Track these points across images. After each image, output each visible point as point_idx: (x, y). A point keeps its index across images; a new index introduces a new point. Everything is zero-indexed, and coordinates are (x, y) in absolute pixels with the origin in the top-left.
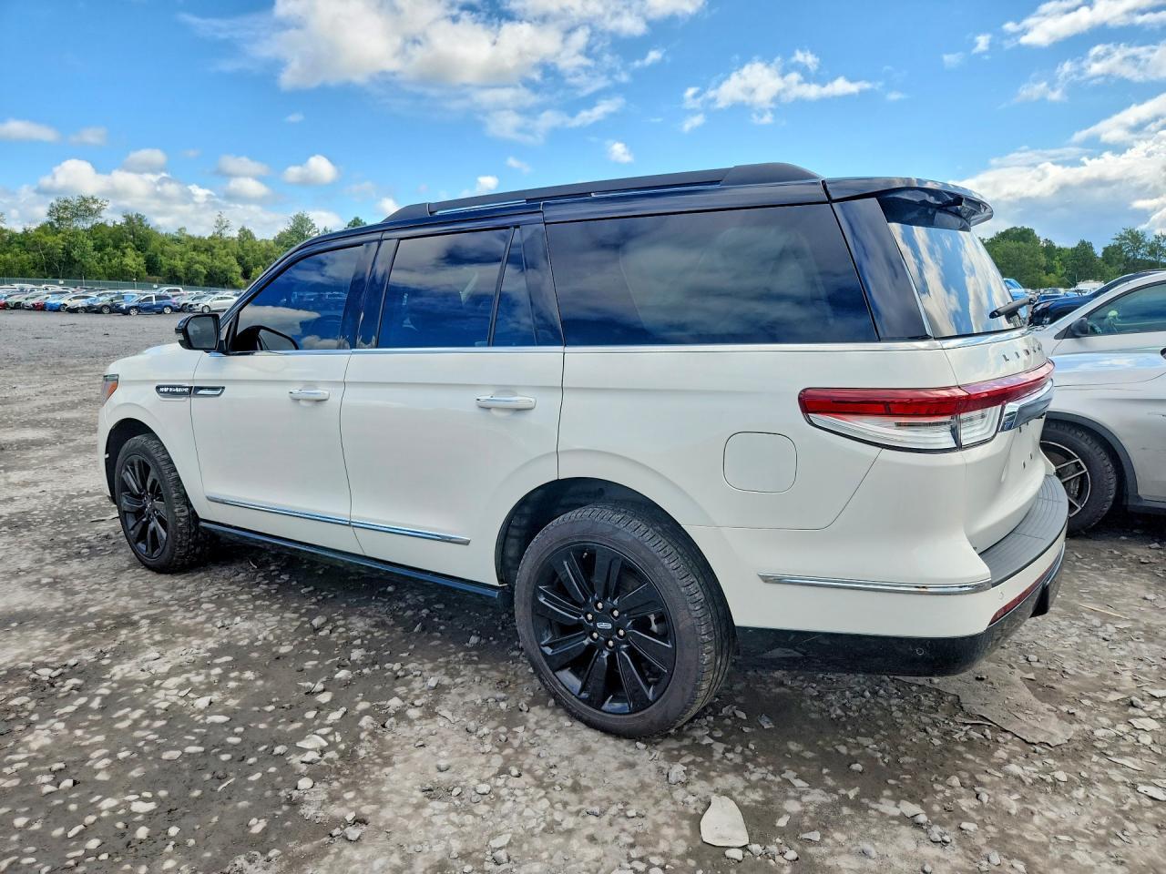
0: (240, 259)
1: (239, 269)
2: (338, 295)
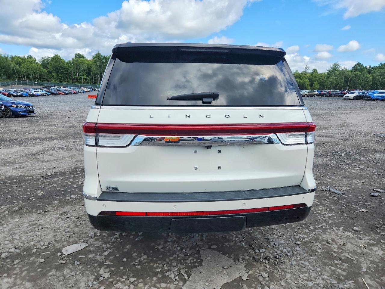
0: (310, 80)
1: (309, 83)
2: (337, 91)
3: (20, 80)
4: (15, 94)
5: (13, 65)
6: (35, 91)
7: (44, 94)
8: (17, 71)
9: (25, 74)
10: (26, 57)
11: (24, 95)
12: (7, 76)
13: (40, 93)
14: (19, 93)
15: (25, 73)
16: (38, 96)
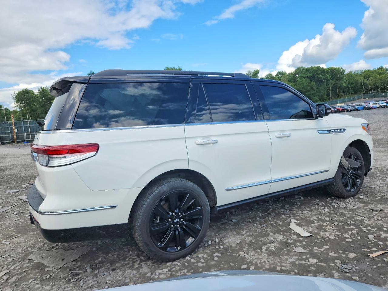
3: (367, 93)
4: (349, 109)
5: (361, 79)
6: (373, 104)
7: (383, 106)
8: (365, 85)
9: (372, 87)
10: (377, 69)
11: (359, 109)
12: (354, 92)
13: (378, 106)
14: (355, 107)
15: (373, 85)
16: (375, 108)
